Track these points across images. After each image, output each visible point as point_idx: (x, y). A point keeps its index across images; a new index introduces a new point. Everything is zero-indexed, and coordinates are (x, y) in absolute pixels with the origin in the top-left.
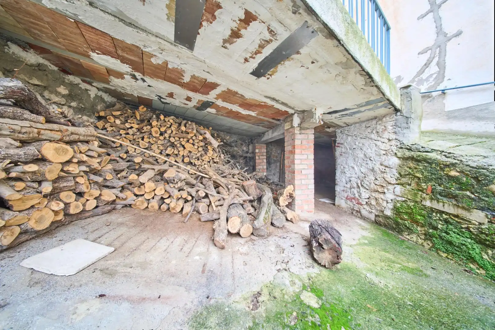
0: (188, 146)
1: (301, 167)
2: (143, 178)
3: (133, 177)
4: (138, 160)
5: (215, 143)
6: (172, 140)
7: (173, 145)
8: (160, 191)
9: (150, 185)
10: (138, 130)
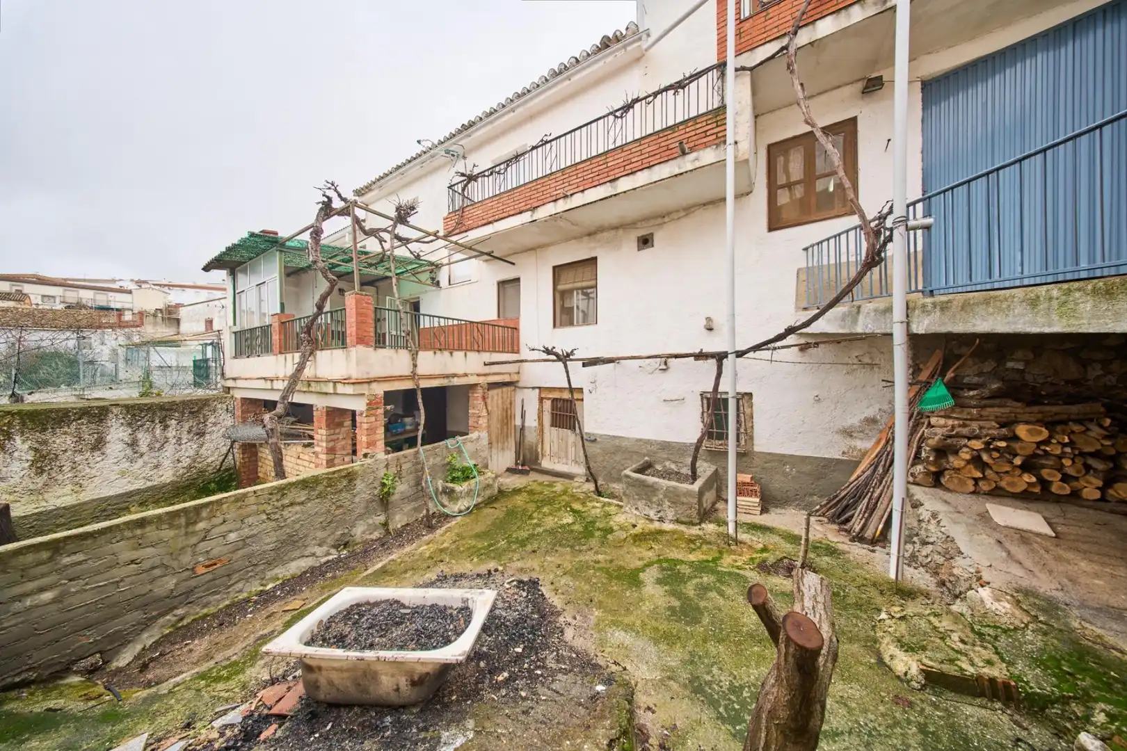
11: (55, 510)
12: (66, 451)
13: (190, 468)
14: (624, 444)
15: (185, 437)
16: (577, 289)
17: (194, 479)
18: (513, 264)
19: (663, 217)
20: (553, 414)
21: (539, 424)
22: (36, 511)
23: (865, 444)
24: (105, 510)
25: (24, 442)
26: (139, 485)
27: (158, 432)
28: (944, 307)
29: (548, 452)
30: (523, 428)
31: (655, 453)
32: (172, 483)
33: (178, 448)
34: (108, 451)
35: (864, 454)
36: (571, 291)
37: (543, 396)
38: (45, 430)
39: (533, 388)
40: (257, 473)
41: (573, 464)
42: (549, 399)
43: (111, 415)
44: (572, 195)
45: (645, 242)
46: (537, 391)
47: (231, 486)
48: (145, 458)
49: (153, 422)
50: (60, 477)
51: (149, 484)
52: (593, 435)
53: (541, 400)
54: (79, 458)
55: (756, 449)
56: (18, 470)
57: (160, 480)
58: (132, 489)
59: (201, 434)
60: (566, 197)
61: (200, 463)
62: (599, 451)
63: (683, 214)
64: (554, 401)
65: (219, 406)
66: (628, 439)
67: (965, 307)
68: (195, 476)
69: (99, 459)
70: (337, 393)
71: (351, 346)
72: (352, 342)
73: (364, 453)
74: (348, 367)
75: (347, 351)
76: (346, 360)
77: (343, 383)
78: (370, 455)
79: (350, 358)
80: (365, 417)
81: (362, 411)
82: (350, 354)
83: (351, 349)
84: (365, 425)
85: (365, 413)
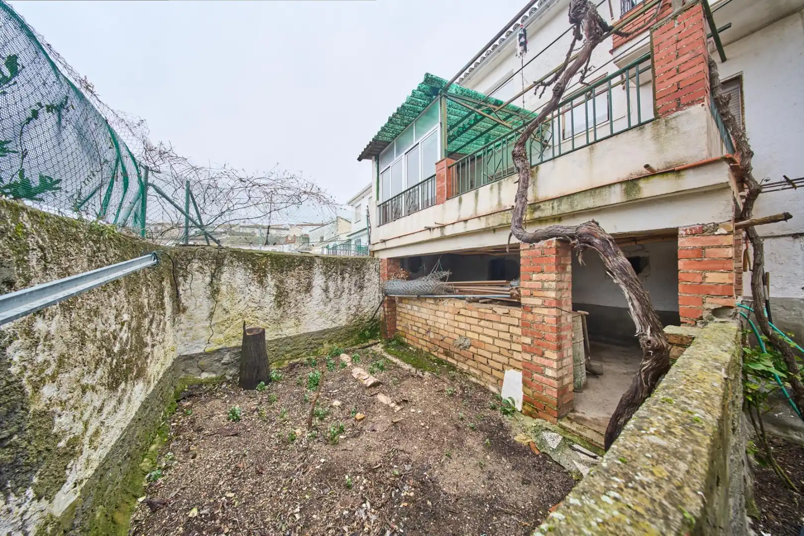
11: (286, 338)
12: (292, 290)
13: (355, 315)
15: (353, 288)
17: (357, 326)
18: (724, 60)
22: (276, 337)
24: (310, 344)
25: (272, 279)
26: (329, 325)
27: (339, 282)
32: (346, 327)
33: (350, 297)
34: (313, 294)
38: (282, 272)
40: (395, 326)
43: (315, 265)
47: (377, 335)
48: (332, 302)
49: (337, 273)
50: (288, 311)
51: (334, 325)
54: (299, 298)
56: (269, 301)
57: (339, 323)
58: (325, 328)
59: (361, 288)
61: (360, 312)
65: (371, 266)
68: (358, 323)
69: (309, 300)
70: (637, 199)
71: (678, 108)
72: (680, 100)
73: (721, 306)
74: (661, 151)
75: (658, 123)
76: (655, 140)
77: (673, 171)
78: (733, 311)
79: (672, 131)
80: (726, 235)
81: (712, 225)
82: (673, 123)
83: (680, 112)
84: (727, 250)
85: (724, 227)
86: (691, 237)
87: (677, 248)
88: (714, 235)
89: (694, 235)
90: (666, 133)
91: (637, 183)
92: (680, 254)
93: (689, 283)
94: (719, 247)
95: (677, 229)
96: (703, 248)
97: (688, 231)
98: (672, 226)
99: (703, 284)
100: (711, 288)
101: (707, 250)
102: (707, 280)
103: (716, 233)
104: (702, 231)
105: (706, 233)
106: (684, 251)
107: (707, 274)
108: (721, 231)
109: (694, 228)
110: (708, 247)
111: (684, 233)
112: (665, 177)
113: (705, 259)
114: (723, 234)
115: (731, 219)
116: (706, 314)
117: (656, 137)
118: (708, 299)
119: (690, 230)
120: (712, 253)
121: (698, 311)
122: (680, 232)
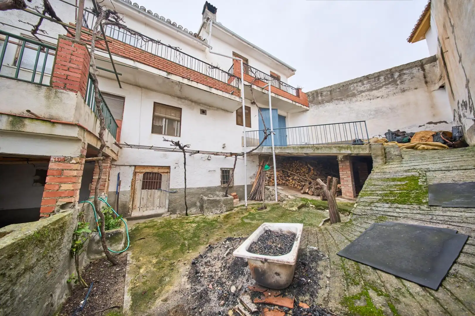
0: (303, 169)
1: (343, 177)
2: (290, 179)
3: (288, 178)
4: (289, 174)
5: (312, 168)
6: (298, 168)
7: (298, 170)
8: (294, 182)
9: (291, 180)
10: (290, 166)
14: (191, 191)
16: (166, 118)
18: (121, 87)
19: (211, 106)
20: (143, 182)
21: (132, 189)
23: (254, 180)
28: (281, 148)
29: (138, 205)
30: (117, 193)
31: (205, 192)
35: (254, 183)
36: (162, 118)
37: (136, 171)
39: (130, 166)
41: (158, 208)
42: (142, 172)
44: (192, 81)
45: (203, 112)
46: (133, 168)
52: (175, 189)
53: (135, 173)
55: (235, 185)
60: (189, 79)
62: (178, 197)
63: (216, 109)
64: (146, 174)
66: (193, 188)
67: (284, 148)
70: (20, 131)
71: (64, 88)
72: (66, 85)
73: (65, 203)
74: (48, 107)
75: (51, 90)
76: (46, 98)
77: (50, 121)
78: (72, 204)
79: (58, 99)
80: (75, 164)
81: (70, 157)
82: (59, 95)
83: (64, 91)
84: (74, 171)
85: (76, 160)
86: (57, 163)
87: (48, 168)
88: (70, 163)
89: (59, 162)
90: (54, 98)
91: (23, 120)
92: (49, 172)
93: (50, 191)
94: (71, 170)
95: (50, 157)
96: (63, 170)
97: (56, 159)
98: (47, 155)
99: (59, 191)
100: (63, 193)
101: (65, 171)
102: (61, 188)
103: (71, 162)
104: (64, 160)
105: (66, 162)
106: (52, 171)
107: (62, 185)
108: (73, 161)
109: (60, 158)
110: (66, 170)
111: (54, 160)
112: (44, 123)
113: (63, 176)
114: (74, 163)
115: (79, 156)
116: (57, 208)
117: (48, 97)
118: (60, 200)
119: (58, 158)
120: (67, 173)
121: (52, 208)
122: (52, 159)
